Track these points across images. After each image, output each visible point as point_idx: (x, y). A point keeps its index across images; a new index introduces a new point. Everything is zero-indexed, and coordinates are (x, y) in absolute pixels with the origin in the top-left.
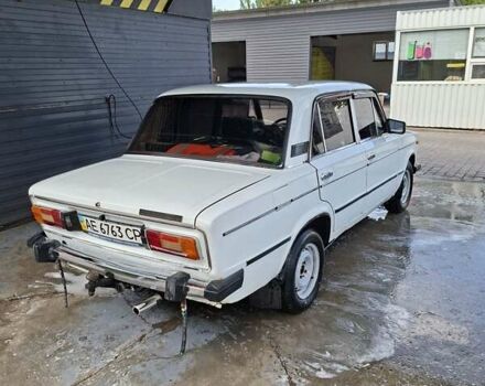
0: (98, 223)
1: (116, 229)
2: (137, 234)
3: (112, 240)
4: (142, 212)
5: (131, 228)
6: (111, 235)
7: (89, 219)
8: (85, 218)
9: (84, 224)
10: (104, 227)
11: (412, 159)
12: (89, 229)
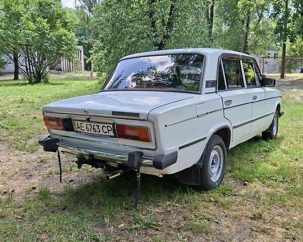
0: (85, 124)
1: (96, 127)
2: (109, 129)
3: (93, 135)
4: (114, 113)
5: (106, 125)
6: (93, 132)
7: (79, 122)
8: (76, 122)
9: (75, 127)
10: (88, 126)
11: (278, 107)
12: (79, 130)
